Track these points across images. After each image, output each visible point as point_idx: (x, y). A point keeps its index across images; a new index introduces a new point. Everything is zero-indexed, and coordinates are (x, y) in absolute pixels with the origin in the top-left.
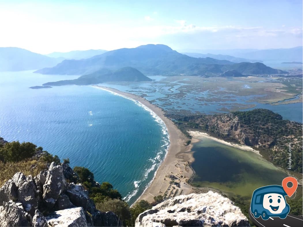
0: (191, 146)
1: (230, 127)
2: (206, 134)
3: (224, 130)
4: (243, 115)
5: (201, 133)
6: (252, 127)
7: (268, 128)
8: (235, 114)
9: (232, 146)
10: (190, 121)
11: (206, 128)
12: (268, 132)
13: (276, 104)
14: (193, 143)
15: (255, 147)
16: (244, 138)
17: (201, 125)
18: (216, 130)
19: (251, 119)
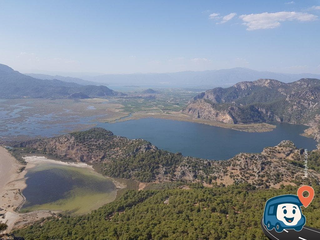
0: (24, 172)
1: (67, 148)
2: (44, 157)
3: (62, 151)
4: (79, 135)
5: (38, 157)
6: (86, 145)
7: (99, 144)
8: (72, 135)
9: (69, 165)
10: (27, 146)
11: (44, 151)
12: (100, 148)
13: (114, 122)
14: (27, 169)
15: (89, 163)
16: (80, 156)
17: (39, 149)
18: (54, 152)
19: (86, 137)
